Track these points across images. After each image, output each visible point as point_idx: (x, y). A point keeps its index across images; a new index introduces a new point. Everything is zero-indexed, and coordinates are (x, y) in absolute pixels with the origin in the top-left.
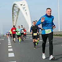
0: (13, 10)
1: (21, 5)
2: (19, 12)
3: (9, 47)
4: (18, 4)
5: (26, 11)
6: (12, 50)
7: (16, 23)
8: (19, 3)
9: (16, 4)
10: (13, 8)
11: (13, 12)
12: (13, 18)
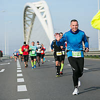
0: (24, 16)
1: (38, 8)
2: (35, 19)
3: (18, 75)
4: (33, 7)
5: (45, 17)
6: (24, 81)
7: (30, 37)
8: (35, 5)
9: (29, 7)
10: (25, 13)
11: (24, 19)
12: (25, 29)
